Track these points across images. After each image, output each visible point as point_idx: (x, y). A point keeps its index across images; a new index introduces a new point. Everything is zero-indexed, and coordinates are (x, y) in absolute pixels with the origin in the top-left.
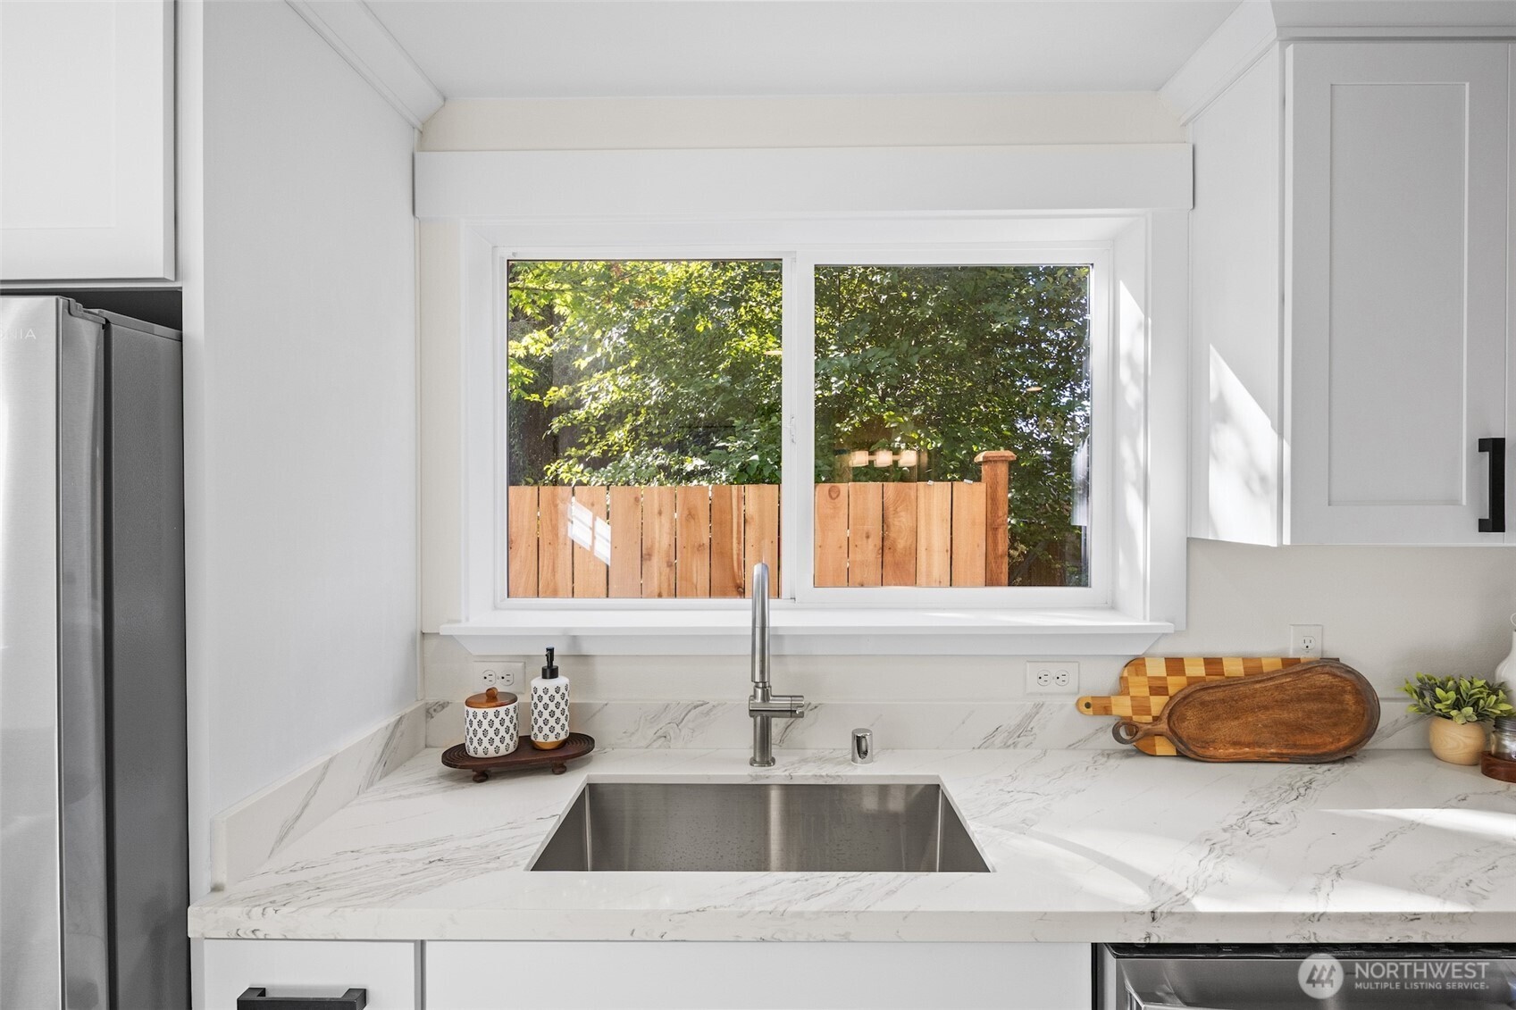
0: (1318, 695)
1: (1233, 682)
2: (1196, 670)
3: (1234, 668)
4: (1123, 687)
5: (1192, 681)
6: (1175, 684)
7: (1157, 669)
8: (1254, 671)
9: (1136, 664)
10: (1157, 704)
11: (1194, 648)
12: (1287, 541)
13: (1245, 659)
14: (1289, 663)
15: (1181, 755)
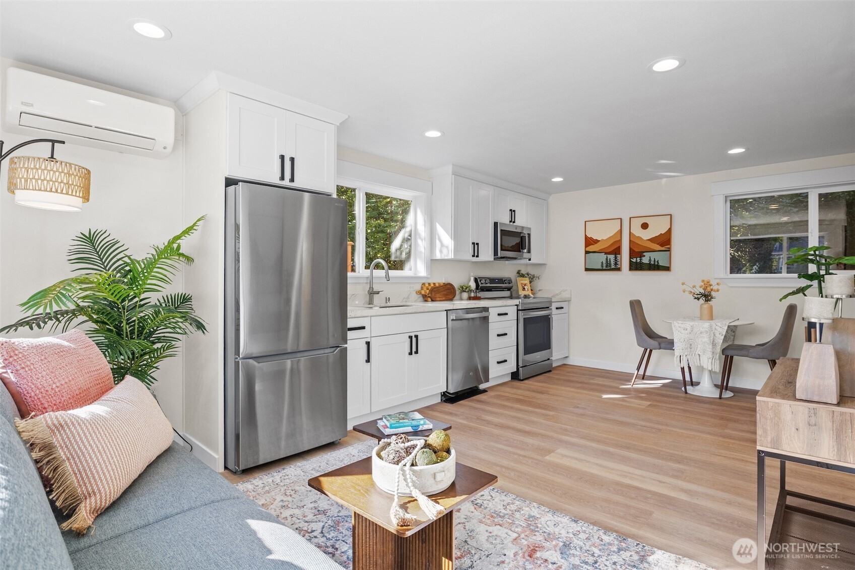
0: (448, 289)
1: (437, 287)
2: (432, 285)
3: (437, 285)
4: (422, 288)
5: (432, 287)
6: (430, 288)
7: (427, 285)
8: (440, 286)
9: (424, 284)
10: (428, 291)
11: (431, 281)
12: (453, 257)
13: (439, 283)
14: (444, 283)
15: (432, 301)
